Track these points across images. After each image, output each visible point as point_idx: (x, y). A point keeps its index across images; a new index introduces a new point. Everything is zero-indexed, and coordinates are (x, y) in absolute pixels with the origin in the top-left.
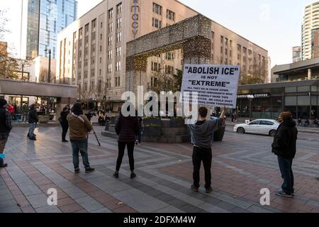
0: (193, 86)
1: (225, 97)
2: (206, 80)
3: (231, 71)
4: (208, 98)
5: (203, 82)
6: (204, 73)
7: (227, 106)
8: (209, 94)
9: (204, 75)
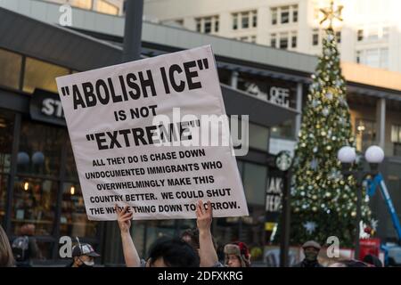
0: (104, 155)
1: (203, 180)
2: (131, 123)
3: (190, 75)
4: (157, 191)
5: (125, 132)
6: (117, 99)
7: (218, 213)
8: (157, 177)
9: (118, 106)
